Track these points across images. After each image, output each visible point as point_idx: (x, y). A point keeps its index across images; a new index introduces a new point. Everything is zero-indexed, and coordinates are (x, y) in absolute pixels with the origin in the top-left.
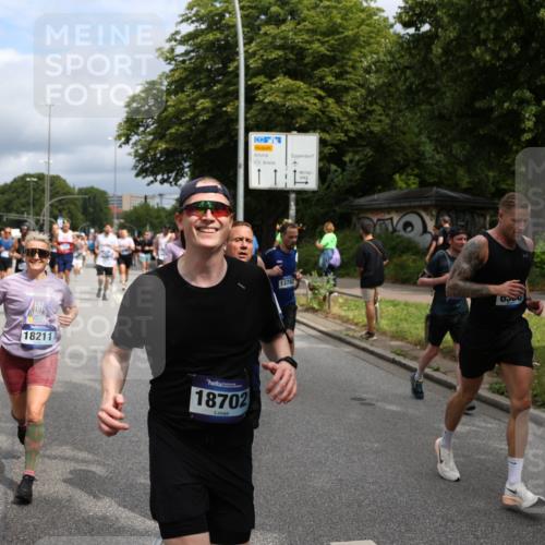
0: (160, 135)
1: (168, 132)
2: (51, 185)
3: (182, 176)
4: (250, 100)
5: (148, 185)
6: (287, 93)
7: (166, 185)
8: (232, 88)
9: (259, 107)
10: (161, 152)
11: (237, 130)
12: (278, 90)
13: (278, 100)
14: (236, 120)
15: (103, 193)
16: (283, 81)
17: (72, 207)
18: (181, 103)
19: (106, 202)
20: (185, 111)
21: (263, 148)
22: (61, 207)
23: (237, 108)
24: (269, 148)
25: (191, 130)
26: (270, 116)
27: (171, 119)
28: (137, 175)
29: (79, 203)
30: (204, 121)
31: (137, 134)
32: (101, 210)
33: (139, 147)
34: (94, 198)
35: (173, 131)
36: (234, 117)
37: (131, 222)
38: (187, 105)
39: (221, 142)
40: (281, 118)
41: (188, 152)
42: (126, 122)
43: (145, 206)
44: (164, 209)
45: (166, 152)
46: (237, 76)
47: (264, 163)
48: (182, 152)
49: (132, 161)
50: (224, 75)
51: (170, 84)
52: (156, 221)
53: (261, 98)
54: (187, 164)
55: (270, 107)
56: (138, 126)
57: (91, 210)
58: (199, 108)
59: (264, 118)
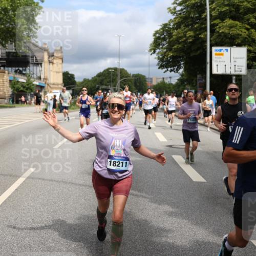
0: (169, 49)
1: (173, 48)
2: (120, 73)
3: (180, 68)
4: (212, 31)
5: (164, 72)
6: (231, 27)
7: (173, 73)
8: (203, 26)
9: (217, 35)
10: (170, 57)
11: (206, 46)
12: (226, 26)
13: (226, 31)
14: (206, 41)
15: (144, 77)
16: (229, 22)
17: (130, 83)
18: (179, 33)
19: (145, 81)
20: (181, 37)
21: (219, 55)
22: (125, 83)
23: (206, 36)
24: (222, 54)
25: (184, 46)
26: (223, 38)
27: (174, 42)
28: (159, 68)
29: (133, 81)
30: (190, 42)
31: (158, 48)
32: (143, 85)
33: (160, 55)
34: (140, 79)
35: (176, 47)
36: (205, 40)
37: (157, 90)
38: (182, 35)
39: (199, 52)
40: (228, 40)
41: (183, 57)
42: (154, 43)
43: (163, 83)
44: (172, 84)
45: (173, 57)
46: (206, 20)
47: (220, 62)
48: (180, 57)
49: (157, 61)
50: (200, 20)
51: (174, 25)
52: (168, 90)
53: (218, 30)
54: (182, 63)
55: (223, 35)
56: (159, 45)
57: (138, 84)
58: (188, 36)
59: (220, 40)
